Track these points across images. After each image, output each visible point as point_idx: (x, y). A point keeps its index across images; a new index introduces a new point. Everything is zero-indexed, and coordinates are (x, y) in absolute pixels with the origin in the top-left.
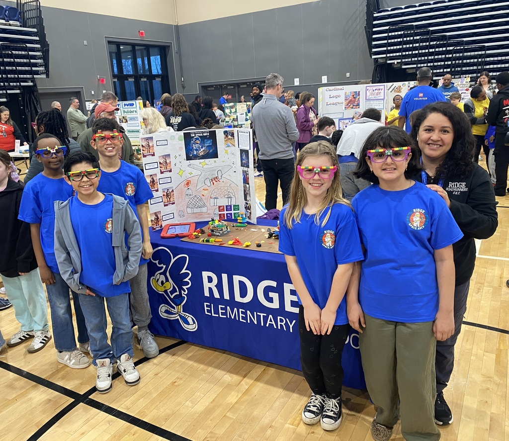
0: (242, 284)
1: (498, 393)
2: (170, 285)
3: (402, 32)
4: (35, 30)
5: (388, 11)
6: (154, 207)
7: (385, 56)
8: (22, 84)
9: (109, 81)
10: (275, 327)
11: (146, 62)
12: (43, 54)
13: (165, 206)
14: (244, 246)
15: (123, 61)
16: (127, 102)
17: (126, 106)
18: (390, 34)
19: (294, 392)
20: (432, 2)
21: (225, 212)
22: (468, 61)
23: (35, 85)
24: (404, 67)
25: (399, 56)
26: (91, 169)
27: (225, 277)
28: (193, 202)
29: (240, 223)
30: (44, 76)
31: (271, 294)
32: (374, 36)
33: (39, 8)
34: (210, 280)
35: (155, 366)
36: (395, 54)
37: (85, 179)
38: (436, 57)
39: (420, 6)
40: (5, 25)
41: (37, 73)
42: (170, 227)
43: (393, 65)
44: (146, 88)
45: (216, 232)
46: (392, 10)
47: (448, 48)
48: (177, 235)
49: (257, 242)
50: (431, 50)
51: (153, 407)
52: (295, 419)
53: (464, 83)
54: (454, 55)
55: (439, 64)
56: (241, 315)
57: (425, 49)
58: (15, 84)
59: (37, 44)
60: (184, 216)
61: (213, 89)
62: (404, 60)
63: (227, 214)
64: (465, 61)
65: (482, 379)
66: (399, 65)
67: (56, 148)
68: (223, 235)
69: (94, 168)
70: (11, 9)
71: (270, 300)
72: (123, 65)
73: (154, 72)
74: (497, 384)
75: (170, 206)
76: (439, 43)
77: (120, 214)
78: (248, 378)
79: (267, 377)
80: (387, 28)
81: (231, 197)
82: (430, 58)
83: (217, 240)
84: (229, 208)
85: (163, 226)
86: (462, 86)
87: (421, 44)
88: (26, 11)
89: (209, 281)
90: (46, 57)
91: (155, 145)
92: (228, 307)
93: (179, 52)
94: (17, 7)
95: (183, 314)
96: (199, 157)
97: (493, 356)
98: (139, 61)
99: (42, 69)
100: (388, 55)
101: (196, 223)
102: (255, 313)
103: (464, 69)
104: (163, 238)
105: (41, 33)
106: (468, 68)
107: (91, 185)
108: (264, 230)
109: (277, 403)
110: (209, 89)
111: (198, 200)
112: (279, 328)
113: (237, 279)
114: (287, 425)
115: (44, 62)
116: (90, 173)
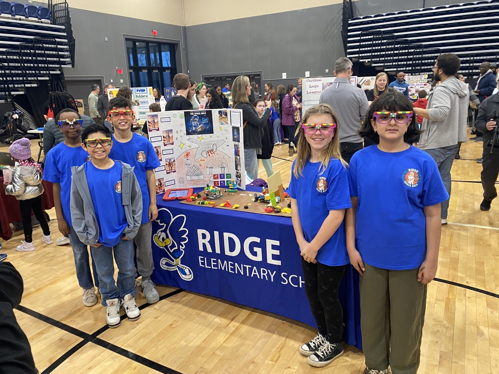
0: (231, 240)
1: (447, 335)
2: (170, 241)
3: (372, 37)
4: (63, 27)
5: (360, 19)
6: (158, 174)
7: (357, 55)
8: (51, 72)
9: (126, 71)
10: (259, 277)
11: (158, 57)
12: (69, 47)
13: (167, 173)
14: (234, 207)
15: (139, 55)
16: (139, 88)
17: (138, 92)
18: (362, 38)
19: (274, 333)
20: (396, 13)
21: (219, 180)
22: (426, 61)
23: (62, 74)
24: (373, 65)
25: (369, 56)
26: (104, 138)
27: (216, 233)
28: (192, 171)
29: (231, 189)
30: (70, 66)
31: (256, 249)
32: (349, 39)
33: (67, 9)
34: (204, 236)
35: (155, 311)
36: (366, 55)
37: (99, 146)
38: (400, 57)
39: (387, 15)
40: (38, 22)
41: (64, 63)
42: (172, 192)
43: (364, 63)
44: (158, 78)
45: (210, 196)
46: (364, 18)
47: (410, 51)
48: (177, 198)
49: (245, 205)
50: (395, 52)
51: (153, 345)
52: (274, 356)
53: (423, 79)
54: (415, 56)
55: (402, 63)
56: (230, 267)
57: (391, 51)
58: (45, 72)
59: (64, 39)
60: (183, 182)
61: (214, 80)
62: (373, 60)
63: (221, 181)
64: (423, 61)
65: (433, 323)
66: (369, 64)
67: (74, 120)
68: (216, 198)
69: (107, 137)
70: (43, 9)
71: (255, 254)
72: (139, 59)
73: (165, 65)
74: (446, 327)
75: (172, 174)
76: (402, 46)
77: (129, 178)
78: (235, 321)
79: (251, 320)
80: (360, 32)
81: (224, 167)
82: (395, 58)
83: (211, 203)
84: (222, 176)
85: (165, 191)
86: (420, 81)
87: (388, 47)
88: (56, 11)
89: (203, 238)
90: (72, 50)
91: (160, 122)
92: (219, 260)
93: (186, 49)
94: (49, 8)
95: (181, 266)
96: (197, 132)
97: (444, 304)
98: (152, 56)
99: (68, 60)
100: (361, 55)
101: (194, 189)
102: (242, 265)
103: (423, 68)
104: (164, 200)
105: (69, 30)
106: (426, 67)
107: (104, 152)
108: (251, 195)
109: (259, 343)
110: (211, 80)
111: (196, 169)
112: (262, 278)
113: (226, 235)
114: (267, 362)
115: (70, 54)
116: (103, 142)
